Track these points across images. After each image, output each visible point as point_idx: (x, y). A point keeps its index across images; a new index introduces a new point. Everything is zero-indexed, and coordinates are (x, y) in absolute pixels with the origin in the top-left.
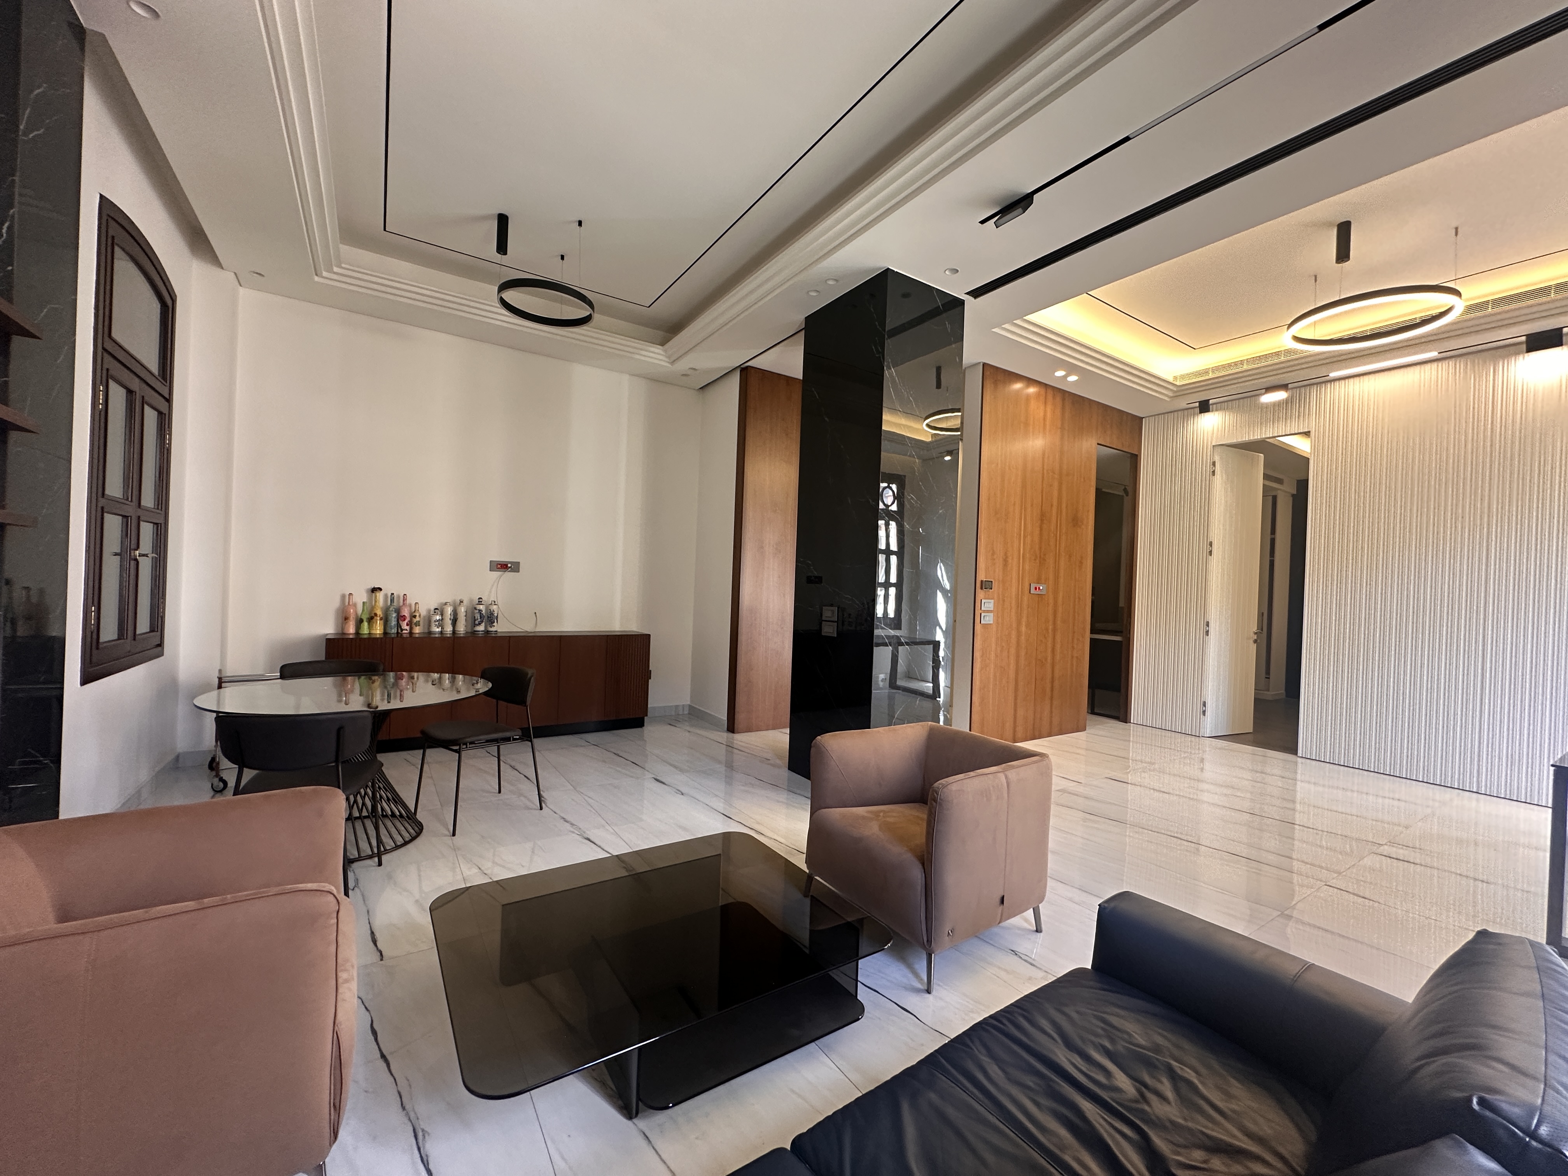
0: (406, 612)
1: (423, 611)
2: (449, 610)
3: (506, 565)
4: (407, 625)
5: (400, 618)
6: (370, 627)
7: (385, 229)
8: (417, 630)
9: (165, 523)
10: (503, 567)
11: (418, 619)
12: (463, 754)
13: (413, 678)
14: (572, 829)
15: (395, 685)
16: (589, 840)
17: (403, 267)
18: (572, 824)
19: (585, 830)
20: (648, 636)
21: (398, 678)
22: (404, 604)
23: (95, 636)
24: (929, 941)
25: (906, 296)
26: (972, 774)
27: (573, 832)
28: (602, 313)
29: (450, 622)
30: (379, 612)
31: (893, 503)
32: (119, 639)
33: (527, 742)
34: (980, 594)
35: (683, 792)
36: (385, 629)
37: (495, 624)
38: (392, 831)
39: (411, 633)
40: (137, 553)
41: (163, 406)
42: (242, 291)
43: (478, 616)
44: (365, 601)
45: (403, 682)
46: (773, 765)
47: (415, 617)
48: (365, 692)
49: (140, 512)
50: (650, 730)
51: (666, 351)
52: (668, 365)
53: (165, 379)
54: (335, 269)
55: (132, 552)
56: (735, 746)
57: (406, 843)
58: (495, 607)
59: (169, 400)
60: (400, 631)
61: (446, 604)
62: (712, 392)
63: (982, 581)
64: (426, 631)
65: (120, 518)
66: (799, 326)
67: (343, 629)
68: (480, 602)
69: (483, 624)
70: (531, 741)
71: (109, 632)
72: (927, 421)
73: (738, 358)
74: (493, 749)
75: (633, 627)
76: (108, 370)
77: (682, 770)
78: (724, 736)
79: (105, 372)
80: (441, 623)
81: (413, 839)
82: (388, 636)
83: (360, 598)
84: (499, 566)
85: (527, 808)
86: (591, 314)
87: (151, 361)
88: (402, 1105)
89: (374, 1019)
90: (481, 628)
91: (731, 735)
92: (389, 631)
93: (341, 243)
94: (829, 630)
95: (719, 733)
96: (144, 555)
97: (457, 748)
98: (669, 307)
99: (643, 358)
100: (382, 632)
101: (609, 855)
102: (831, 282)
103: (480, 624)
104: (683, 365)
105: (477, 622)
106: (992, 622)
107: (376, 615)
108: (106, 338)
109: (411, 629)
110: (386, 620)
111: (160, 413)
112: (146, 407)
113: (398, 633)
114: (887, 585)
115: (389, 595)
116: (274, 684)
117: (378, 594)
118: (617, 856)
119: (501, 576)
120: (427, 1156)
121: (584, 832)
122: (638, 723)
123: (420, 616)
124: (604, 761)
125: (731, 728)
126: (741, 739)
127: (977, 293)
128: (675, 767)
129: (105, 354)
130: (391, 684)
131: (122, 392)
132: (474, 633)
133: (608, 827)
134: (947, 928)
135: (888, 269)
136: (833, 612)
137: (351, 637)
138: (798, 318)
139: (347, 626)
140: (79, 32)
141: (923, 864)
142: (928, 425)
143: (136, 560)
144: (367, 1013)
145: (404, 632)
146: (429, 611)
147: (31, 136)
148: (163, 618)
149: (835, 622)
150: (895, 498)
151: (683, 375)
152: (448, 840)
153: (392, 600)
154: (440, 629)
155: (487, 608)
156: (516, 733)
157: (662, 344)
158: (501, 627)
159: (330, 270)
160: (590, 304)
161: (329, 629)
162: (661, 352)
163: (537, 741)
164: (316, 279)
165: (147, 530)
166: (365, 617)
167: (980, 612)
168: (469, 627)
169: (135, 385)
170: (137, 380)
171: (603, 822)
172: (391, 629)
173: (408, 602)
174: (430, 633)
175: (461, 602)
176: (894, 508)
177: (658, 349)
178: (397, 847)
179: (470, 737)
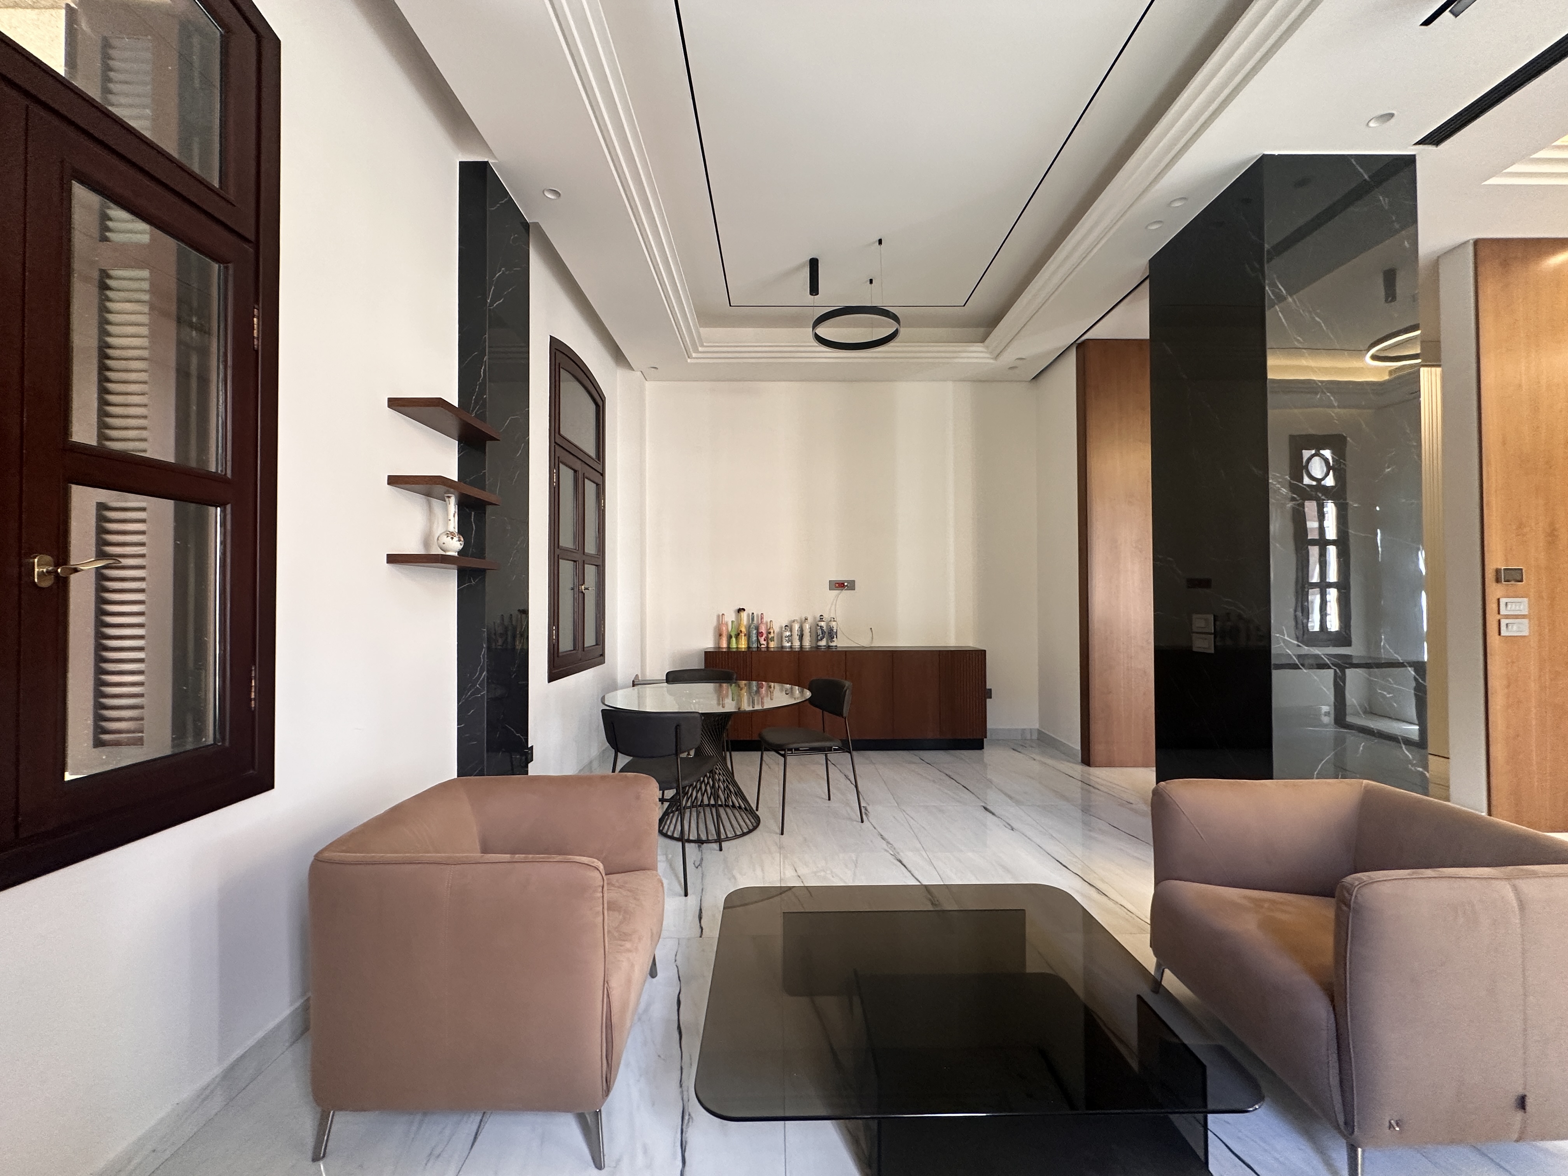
0: (763, 629)
1: (776, 628)
2: (796, 627)
3: (843, 584)
4: (765, 640)
5: (759, 634)
6: (737, 643)
7: (730, 306)
8: (772, 645)
9: (603, 565)
10: (840, 585)
11: (772, 635)
12: (789, 759)
13: (770, 687)
14: (886, 848)
15: (758, 692)
16: (900, 861)
17: (748, 334)
18: (888, 843)
19: (899, 851)
20: (983, 653)
21: (759, 687)
22: (761, 622)
23: (556, 646)
24: (1349, 1124)
25: (1303, 183)
26: (1429, 872)
27: (887, 851)
28: (911, 326)
29: (798, 638)
30: (743, 629)
31: (1327, 474)
32: (574, 650)
33: (847, 753)
34: (1495, 590)
35: (1014, 826)
36: (748, 644)
37: (835, 639)
38: (731, 821)
39: (768, 647)
40: (583, 587)
41: (597, 478)
42: (647, 384)
43: (820, 632)
44: (734, 620)
45: (763, 690)
46: (1136, 811)
47: (770, 633)
48: (735, 699)
49: (584, 558)
50: (990, 753)
51: (987, 347)
52: (992, 361)
53: (599, 460)
54: (700, 349)
55: (580, 587)
56: (1092, 783)
57: (744, 834)
58: (834, 624)
59: (603, 475)
60: (759, 646)
61: (794, 621)
62: (1043, 379)
63: (1498, 571)
64: (780, 646)
65: (573, 562)
66: (1144, 273)
67: (719, 644)
68: (821, 620)
69: (825, 639)
70: (850, 752)
71: (566, 644)
72: (1373, 351)
73: (1071, 334)
74: (820, 758)
75: (970, 642)
76: (559, 457)
77: (1018, 803)
78: (1078, 769)
79: (557, 459)
80: (790, 639)
81: (750, 831)
82: (751, 650)
83: (730, 617)
84: (837, 585)
85: (851, 819)
86: (897, 330)
87: (590, 449)
88: (681, 1081)
89: (682, 990)
90: (823, 643)
91: (1087, 768)
92: (751, 646)
93: (700, 327)
94: (1204, 644)
95: (1071, 765)
96: (587, 589)
97: (783, 752)
98: (983, 301)
99: (965, 360)
100: (746, 646)
101: (919, 884)
102: (1177, 204)
103: (822, 639)
104: (1009, 357)
105: (819, 638)
106: (1526, 633)
107: (741, 631)
108: (557, 435)
109: (768, 644)
110: (748, 636)
111: (597, 485)
112: (586, 480)
113: (758, 647)
114: (1323, 586)
115: (751, 614)
116: (657, 687)
117: (742, 614)
118: (926, 886)
119: (838, 596)
120: (686, 1142)
121: (898, 853)
122: (976, 743)
123: (774, 632)
124: (934, 781)
125: (1087, 760)
126: (1100, 775)
127: (1437, 137)
128: (1011, 798)
129: (556, 446)
130: (754, 691)
131: (571, 473)
132: (818, 647)
133: (924, 853)
134: (1387, 1116)
135: (1264, 154)
136: (1206, 620)
137: (724, 650)
138: (1140, 264)
139: (721, 640)
140: (526, 226)
141: (1332, 1000)
142: (1375, 357)
143: (582, 592)
144: (679, 982)
145: (762, 646)
146: (781, 628)
147: (495, 305)
148: (604, 635)
149: (1211, 634)
150: (1329, 468)
151: (1011, 368)
152: (777, 837)
153: (753, 619)
154: (789, 644)
155: (828, 625)
156: (836, 744)
157: (983, 340)
158: (840, 643)
159: (697, 351)
160: (895, 318)
161: (709, 643)
162: (981, 349)
163: (854, 753)
164: (689, 360)
165: (590, 571)
166: (733, 634)
167: (1498, 617)
168: (814, 642)
169: (578, 465)
170: (579, 462)
171: (919, 846)
172: (753, 644)
173: (764, 620)
174: (782, 647)
175: (806, 619)
176: (1330, 481)
177: (978, 347)
178: (737, 837)
179: (794, 743)
